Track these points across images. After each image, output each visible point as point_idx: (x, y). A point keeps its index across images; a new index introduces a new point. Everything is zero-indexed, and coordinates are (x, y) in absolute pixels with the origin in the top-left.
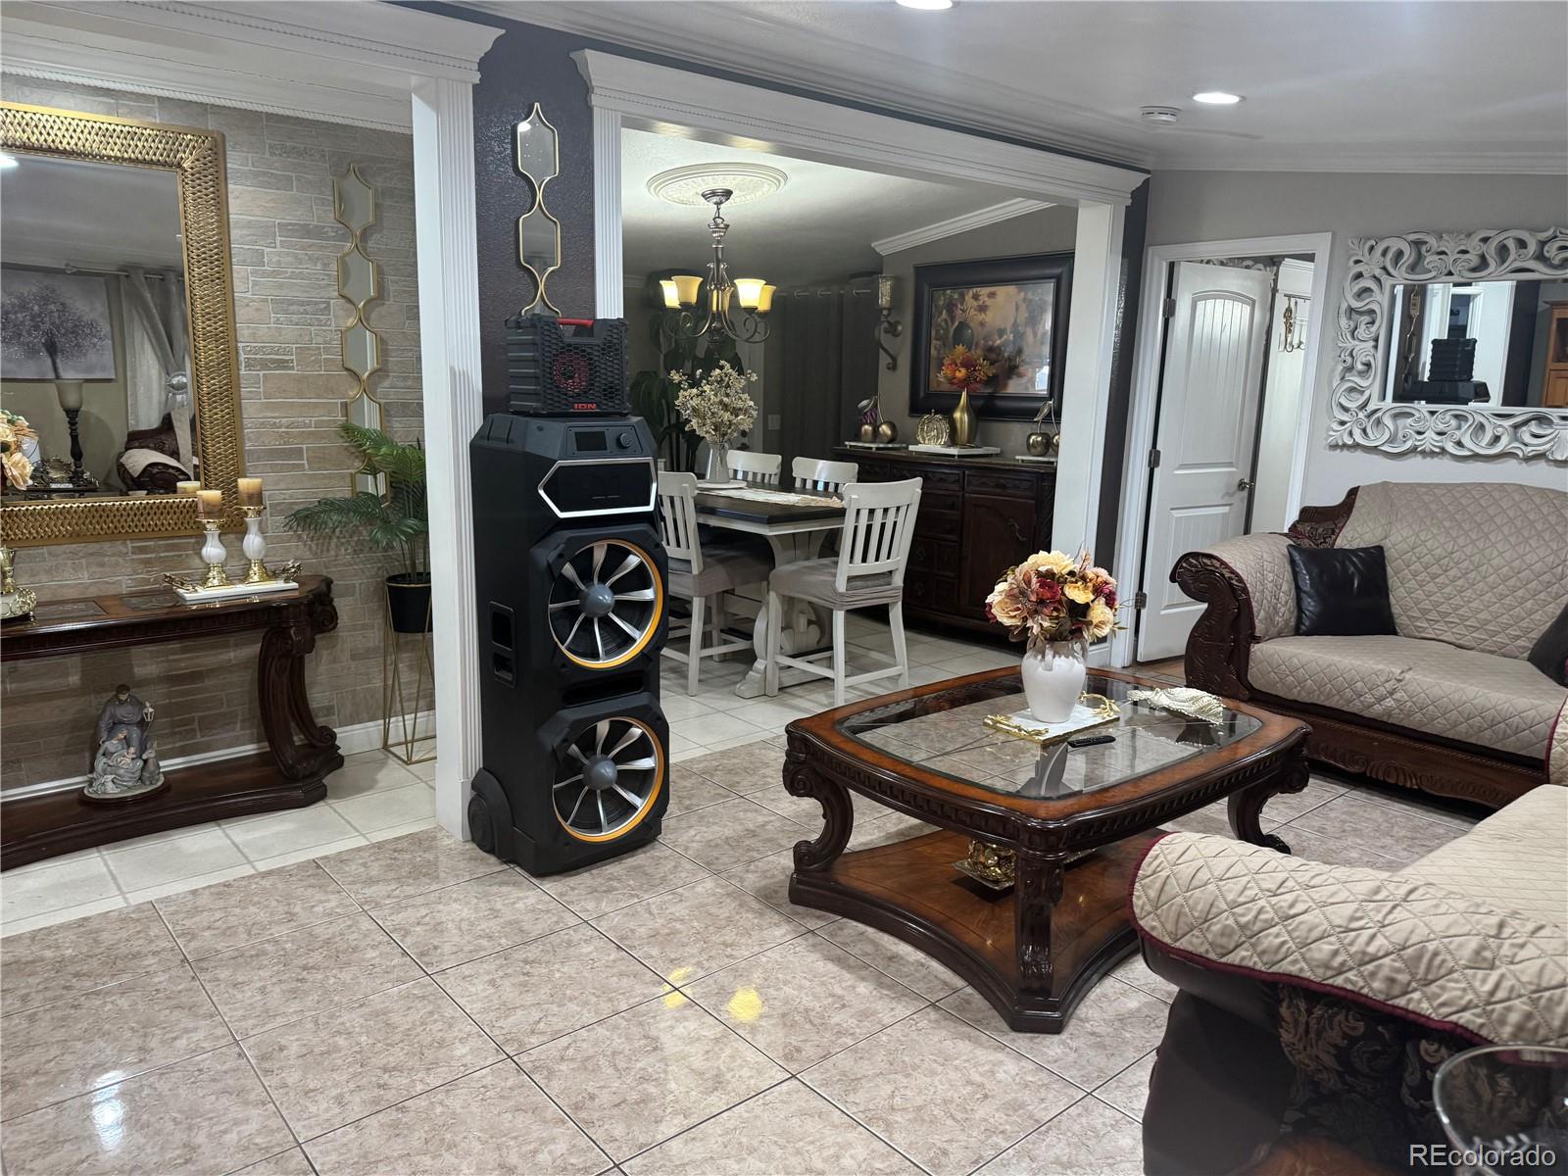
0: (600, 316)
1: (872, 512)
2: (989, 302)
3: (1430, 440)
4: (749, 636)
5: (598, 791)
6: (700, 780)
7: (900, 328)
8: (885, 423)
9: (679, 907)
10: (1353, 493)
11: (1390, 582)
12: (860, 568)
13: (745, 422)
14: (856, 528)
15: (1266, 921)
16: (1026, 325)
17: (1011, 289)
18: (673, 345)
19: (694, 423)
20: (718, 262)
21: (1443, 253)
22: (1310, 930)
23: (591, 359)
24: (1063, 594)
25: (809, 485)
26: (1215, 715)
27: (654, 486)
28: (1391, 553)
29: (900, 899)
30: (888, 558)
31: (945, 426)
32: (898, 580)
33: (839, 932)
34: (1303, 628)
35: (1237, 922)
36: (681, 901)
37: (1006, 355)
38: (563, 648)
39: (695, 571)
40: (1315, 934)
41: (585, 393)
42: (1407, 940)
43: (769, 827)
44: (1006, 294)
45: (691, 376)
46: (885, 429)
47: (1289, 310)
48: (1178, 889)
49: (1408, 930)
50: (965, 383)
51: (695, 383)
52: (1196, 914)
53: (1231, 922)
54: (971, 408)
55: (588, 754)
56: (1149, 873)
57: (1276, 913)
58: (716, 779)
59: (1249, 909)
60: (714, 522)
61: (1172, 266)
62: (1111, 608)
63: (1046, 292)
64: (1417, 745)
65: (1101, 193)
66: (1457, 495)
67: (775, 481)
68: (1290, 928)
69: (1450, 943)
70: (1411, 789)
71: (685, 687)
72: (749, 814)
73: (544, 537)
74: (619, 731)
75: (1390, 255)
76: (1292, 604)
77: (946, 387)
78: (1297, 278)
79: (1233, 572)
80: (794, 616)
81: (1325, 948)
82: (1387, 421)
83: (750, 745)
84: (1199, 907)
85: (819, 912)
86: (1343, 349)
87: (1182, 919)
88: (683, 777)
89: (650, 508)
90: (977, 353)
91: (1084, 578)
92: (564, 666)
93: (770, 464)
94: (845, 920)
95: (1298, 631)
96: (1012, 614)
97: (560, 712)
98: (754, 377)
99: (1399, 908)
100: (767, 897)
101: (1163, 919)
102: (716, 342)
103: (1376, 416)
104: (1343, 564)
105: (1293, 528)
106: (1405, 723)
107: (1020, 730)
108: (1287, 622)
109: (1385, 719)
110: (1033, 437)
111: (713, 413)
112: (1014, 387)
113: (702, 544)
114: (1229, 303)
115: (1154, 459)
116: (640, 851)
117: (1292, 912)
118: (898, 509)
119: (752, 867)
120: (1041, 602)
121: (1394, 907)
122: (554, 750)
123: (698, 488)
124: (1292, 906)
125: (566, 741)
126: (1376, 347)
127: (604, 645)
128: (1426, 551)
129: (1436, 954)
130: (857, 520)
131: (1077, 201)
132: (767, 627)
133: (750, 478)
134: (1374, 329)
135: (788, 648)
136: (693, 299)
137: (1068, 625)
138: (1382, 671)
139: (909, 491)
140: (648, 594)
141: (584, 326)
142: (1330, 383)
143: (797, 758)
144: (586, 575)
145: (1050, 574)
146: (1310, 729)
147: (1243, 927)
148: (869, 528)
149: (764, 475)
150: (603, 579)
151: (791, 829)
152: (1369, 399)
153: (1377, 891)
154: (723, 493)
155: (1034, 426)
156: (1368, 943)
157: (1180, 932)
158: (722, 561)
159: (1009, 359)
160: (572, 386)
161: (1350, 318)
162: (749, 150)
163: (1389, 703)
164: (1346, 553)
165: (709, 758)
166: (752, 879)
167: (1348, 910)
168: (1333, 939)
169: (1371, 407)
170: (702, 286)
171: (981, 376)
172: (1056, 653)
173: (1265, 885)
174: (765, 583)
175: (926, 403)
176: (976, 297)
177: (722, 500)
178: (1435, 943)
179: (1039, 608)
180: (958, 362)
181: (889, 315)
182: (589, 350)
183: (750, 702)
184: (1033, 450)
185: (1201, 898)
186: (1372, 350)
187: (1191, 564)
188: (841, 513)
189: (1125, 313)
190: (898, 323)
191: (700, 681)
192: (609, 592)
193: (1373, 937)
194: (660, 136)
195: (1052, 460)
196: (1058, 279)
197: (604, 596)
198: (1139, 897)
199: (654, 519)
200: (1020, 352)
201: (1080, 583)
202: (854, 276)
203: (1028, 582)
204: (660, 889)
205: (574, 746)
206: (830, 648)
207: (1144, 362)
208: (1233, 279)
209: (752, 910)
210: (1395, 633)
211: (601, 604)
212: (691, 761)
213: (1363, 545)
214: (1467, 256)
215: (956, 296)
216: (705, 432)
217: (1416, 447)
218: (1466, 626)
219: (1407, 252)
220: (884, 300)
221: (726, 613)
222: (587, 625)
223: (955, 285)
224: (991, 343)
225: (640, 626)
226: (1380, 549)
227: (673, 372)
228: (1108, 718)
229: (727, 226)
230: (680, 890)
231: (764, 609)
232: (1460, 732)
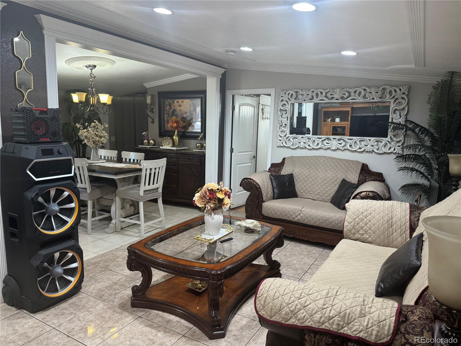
0: (49, 107)
1: (151, 169)
2: (182, 104)
3: (302, 145)
4: (109, 212)
5: (56, 278)
6: (95, 266)
7: (154, 110)
8: (151, 140)
9: (90, 316)
10: (284, 159)
11: (295, 183)
12: (148, 187)
13: (104, 140)
14: (146, 174)
15: (299, 308)
16: (193, 111)
17: (188, 100)
18: (76, 114)
19: (86, 141)
20: (92, 88)
21: (303, 95)
22: (312, 311)
23: (47, 123)
24: (216, 196)
25: (128, 160)
26: (259, 227)
27: (73, 167)
28: (295, 175)
29: (169, 300)
30: (157, 184)
31: (171, 141)
32: (160, 190)
33: (150, 315)
34: (275, 197)
35: (290, 310)
36: (91, 313)
37: (188, 120)
38: (39, 228)
39: (88, 191)
40: (314, 312)
41: (45, 134)
42: (341, 310)
43: (121, 280)
44: (186, 101)
45: (83, 125)
46: (152, 141)
47: (263, 109)
48: (270, 300)
49: (340, 307)
50: (176, 128)
51: (85, 128)
52: (277, 308)
53: (288, 310)
54: (178, 135)
55: (51, 265)
56: (260, 295)
57: (301, 305)
58: (100, 265)
59: (293, 305)
60: (94, 174)
61: (233, 96)
62: (230, 199)
63: (198, 101)
64: (307, 228)
65: (213, 74)
66: (310, 159)
67: (115, 159)
68: (306, 310)
69: (353, 309)
70: (306, 240)
71: (86, 232)
72: (114, 276)
73: (29, 188)
74: (63, 255)
75: (290, 95)
76: (272, 191)
77: (170, 129)
78: (266, 100)
79: (257, 183)
80: (125, 204)
81: (318, 316)
82: (291, 139)
83: (112, 251)
84: (278, 306)
85: (142, 309)
86: (279, 120)
87: (273, 311)
88: (88, 266)
89: (72, 175)
90: (179, 119)
91: (221, 190)
92: (40, 235)
93: (114, 154)
94: (151, 310)
95: (274, 198)
96: (202, 203)
97: (39, 252)
98: (107, 126)
99: (335, 299)
100: (123, 307)
101: (266, 311)
102: (92, 114)
103: (288, 138)
104: (283, 179)
105: (269, 169)
106: (304, 222)
107: (205, 239)
108: (271, 196)
109: (298, 221)
110: (198, 144)
111: (92, 138)
112: (190, 129)
113: (90, 182)
114: (248, 107)
115: (232, 151)
116: (74, 296)
117: (306, 304)
118: (159, 168)
119: (117, 296)
120: (210, 199)
121: (334, 299)
122: (37, 266)
123: (88, 163)
124: (305, 302)
125: (43, 262)
126: (288, 120)
127: (56, 225)
128: (303, 175)
129: (349, 314)
130: (146, 172)
131: (206, 76)
132: (116, 209)
133: (106, 158)
134: (287, 115)
135: (124, 215)
136: (84, 100)
137: (218, 205)
138: (296, 208)
139: (162, 162)
140: (73, 205)
141: (44, 111)
142: (277, 130)
143: (132, 258)
144: (47, 200)
145: (212, 190)
146: (283, 229)
147: (292, 311)
148: (150, 174)
149: (111, 157)
150: (54, 201)
151: (129, 280)
152: (287, 134)
153: (328, 294)
154: (97, 164)
155: (198, 141)
156: (330, 313)
157: (272, 315)
158: (98, 187)
159: (189, 121)
160: (39, 132)
161: (281, 112)
162: (102, 53)
163: (299, 217)
164: (284, 176)
165: (97, 257)
166: (117, 301)
167: (322, 302)
168: (319, 313)
169: (287, 136)
170: (86, 96)
171: (181, 126)
172: (215, 214)
173: (296, 296)
174: (114, 194)
175: (164, 133)
176: (178, 102)
177: (97, 167)
178: (349, 310)
179: (210, 201)
180: (174, 121)
181: (151, 106)
182: (46, 119)
183: (111, 235)
184: (198, 148)
185: (278, 302)
186: (287, 121)
187: (245, 181)
188: (141, 170)
189: (221, 109)
190: (153, 109)
191: (92, 229)
192: (57, 206)
193: (331, 310)
194: (70, 46)
195: (204, 151)
196: (202, 98)
197: (55, 207)
198: (258, 304)
199: (73, 179)
200: (192, 119)
201: (221, 192)
202: (138, 93)
203: (206, 193)
204: (83, 310)
205: (46, 264)
206: (139, 213)
207: (227, 123)
208: (249, 100)
209: (117, 312)
210: (297, 197)
211: (54, 211)
212: (91, 259)
213: (288, 174)
214: (309, 96)
215: (171, 102)
216: (90, 144)
217: (299, 147)
218: (315, 194)
219: (294, 94)
220: (149, 101)
221: (100, 205)
222: (49, 218)
223: (171, 98)
224: (183, 116)
225: (70, 216)
226: (292, 174)
227: (77, 124)
228: (230, 232)
229: (95, 77)
230: (90, 309)
231: (114, 203)
232: (317, 224)
